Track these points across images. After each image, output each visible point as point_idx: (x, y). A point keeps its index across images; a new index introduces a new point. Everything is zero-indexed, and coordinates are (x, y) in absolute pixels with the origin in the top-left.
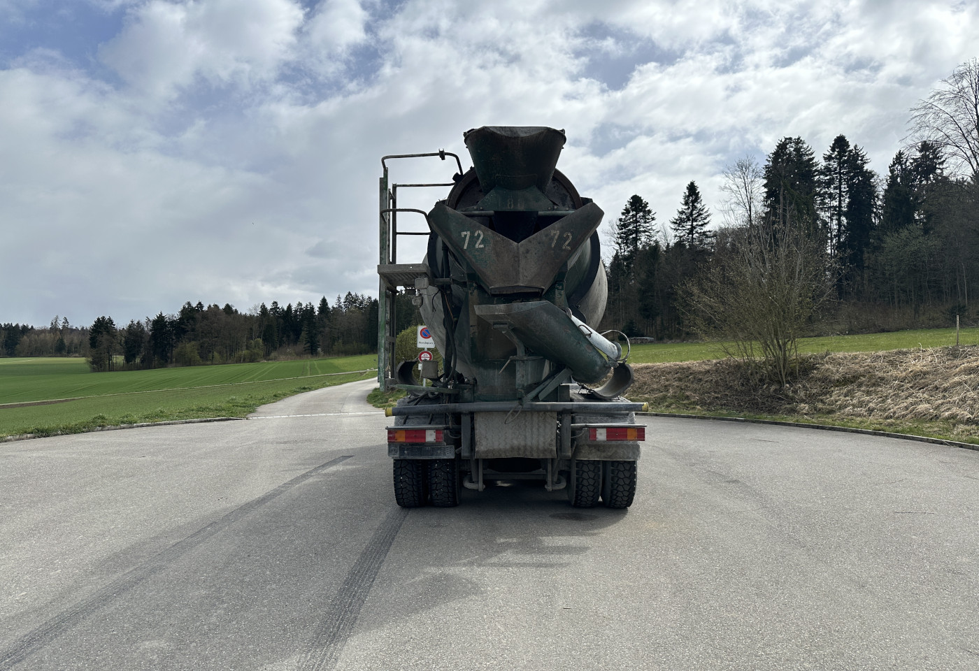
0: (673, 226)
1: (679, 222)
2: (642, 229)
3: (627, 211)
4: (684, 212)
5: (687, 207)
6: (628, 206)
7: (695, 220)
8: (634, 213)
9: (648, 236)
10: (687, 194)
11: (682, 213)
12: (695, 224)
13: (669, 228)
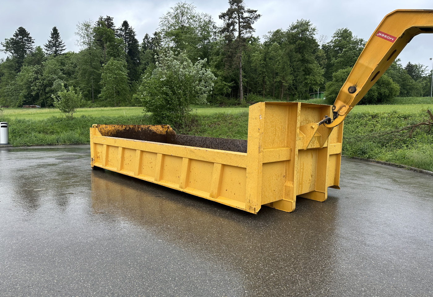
0: (45, 48)
1: (49, 47)
2: (26, 47)
3: (17, 35)
4: (51, 42)
5: (53, 39)
6: (17, 32)
7: (57, 47)
8: (21, 37)
9: (30, 51)
10: (53, 32)
11: (50, 42)
12: (57, 49)
13: (43, 48)
